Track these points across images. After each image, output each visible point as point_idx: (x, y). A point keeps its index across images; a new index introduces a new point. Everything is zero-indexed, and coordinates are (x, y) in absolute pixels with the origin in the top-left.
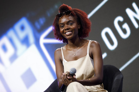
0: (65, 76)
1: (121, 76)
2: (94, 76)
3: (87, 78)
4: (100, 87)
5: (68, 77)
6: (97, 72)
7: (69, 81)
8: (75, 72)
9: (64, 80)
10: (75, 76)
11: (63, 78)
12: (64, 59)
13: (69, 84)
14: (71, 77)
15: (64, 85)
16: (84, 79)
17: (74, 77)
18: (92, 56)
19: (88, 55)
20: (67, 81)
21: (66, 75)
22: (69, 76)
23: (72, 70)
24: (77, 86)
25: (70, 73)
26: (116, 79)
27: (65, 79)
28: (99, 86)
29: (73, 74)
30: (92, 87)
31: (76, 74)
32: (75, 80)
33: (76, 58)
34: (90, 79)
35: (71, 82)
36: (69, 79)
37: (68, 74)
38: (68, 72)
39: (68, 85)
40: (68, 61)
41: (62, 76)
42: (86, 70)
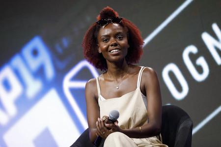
0: (102, 123)
1: (190, 123)
2: (146, 123)
3: (136, 127)
4: (157, 140)
5: (106, 125)
6: (152, 116)
7: (107, 131)
8: (118, 116)
9: (100, 130)
10: (118, 122)
11: (98, 126)
12: (101, 96)
13: (108, 136)
14: (111, 125)
15: (99, 136)
16: (131, 128)
17: (116, 124)
18: (144, 91)
19: (138, 89)
20: (105, 131)
21: (104, 121)
22: (107, 123)
23: (112, 113)
24: (120, 138)
25: (110, 118)
26: (181, 127)
27: (102, 128)
28: (154, 139)
29: (114, 119)
30: (144, 140)
31: (118, 120)
32: (117, 129)
33: (119, 94)
34: (140, 128)
35: (111, 133)
36: (109, 128)
37: (107, 120)
38: (106, 117)
39: (106, 138)
40: (106, 98)
41: (97, 123)
42: (135, 112)
